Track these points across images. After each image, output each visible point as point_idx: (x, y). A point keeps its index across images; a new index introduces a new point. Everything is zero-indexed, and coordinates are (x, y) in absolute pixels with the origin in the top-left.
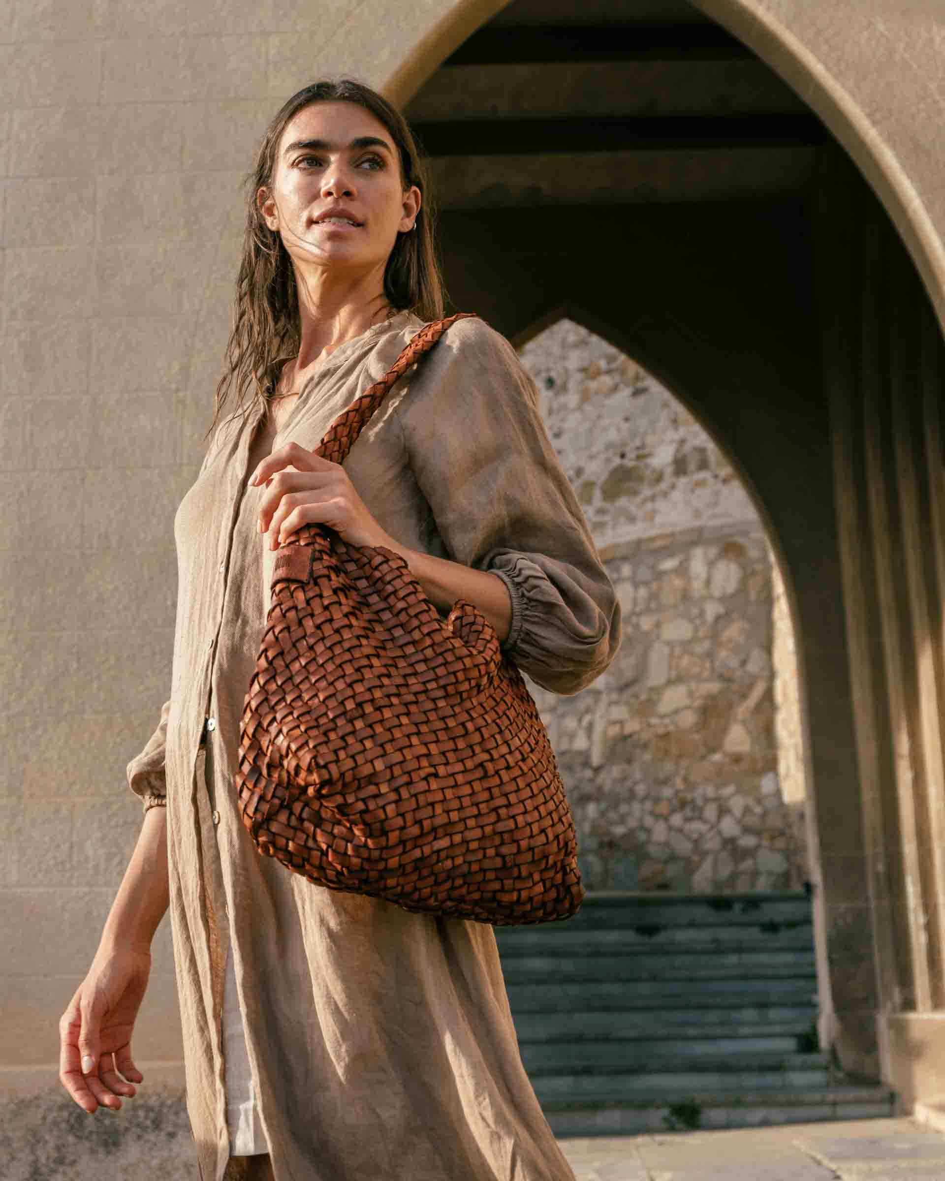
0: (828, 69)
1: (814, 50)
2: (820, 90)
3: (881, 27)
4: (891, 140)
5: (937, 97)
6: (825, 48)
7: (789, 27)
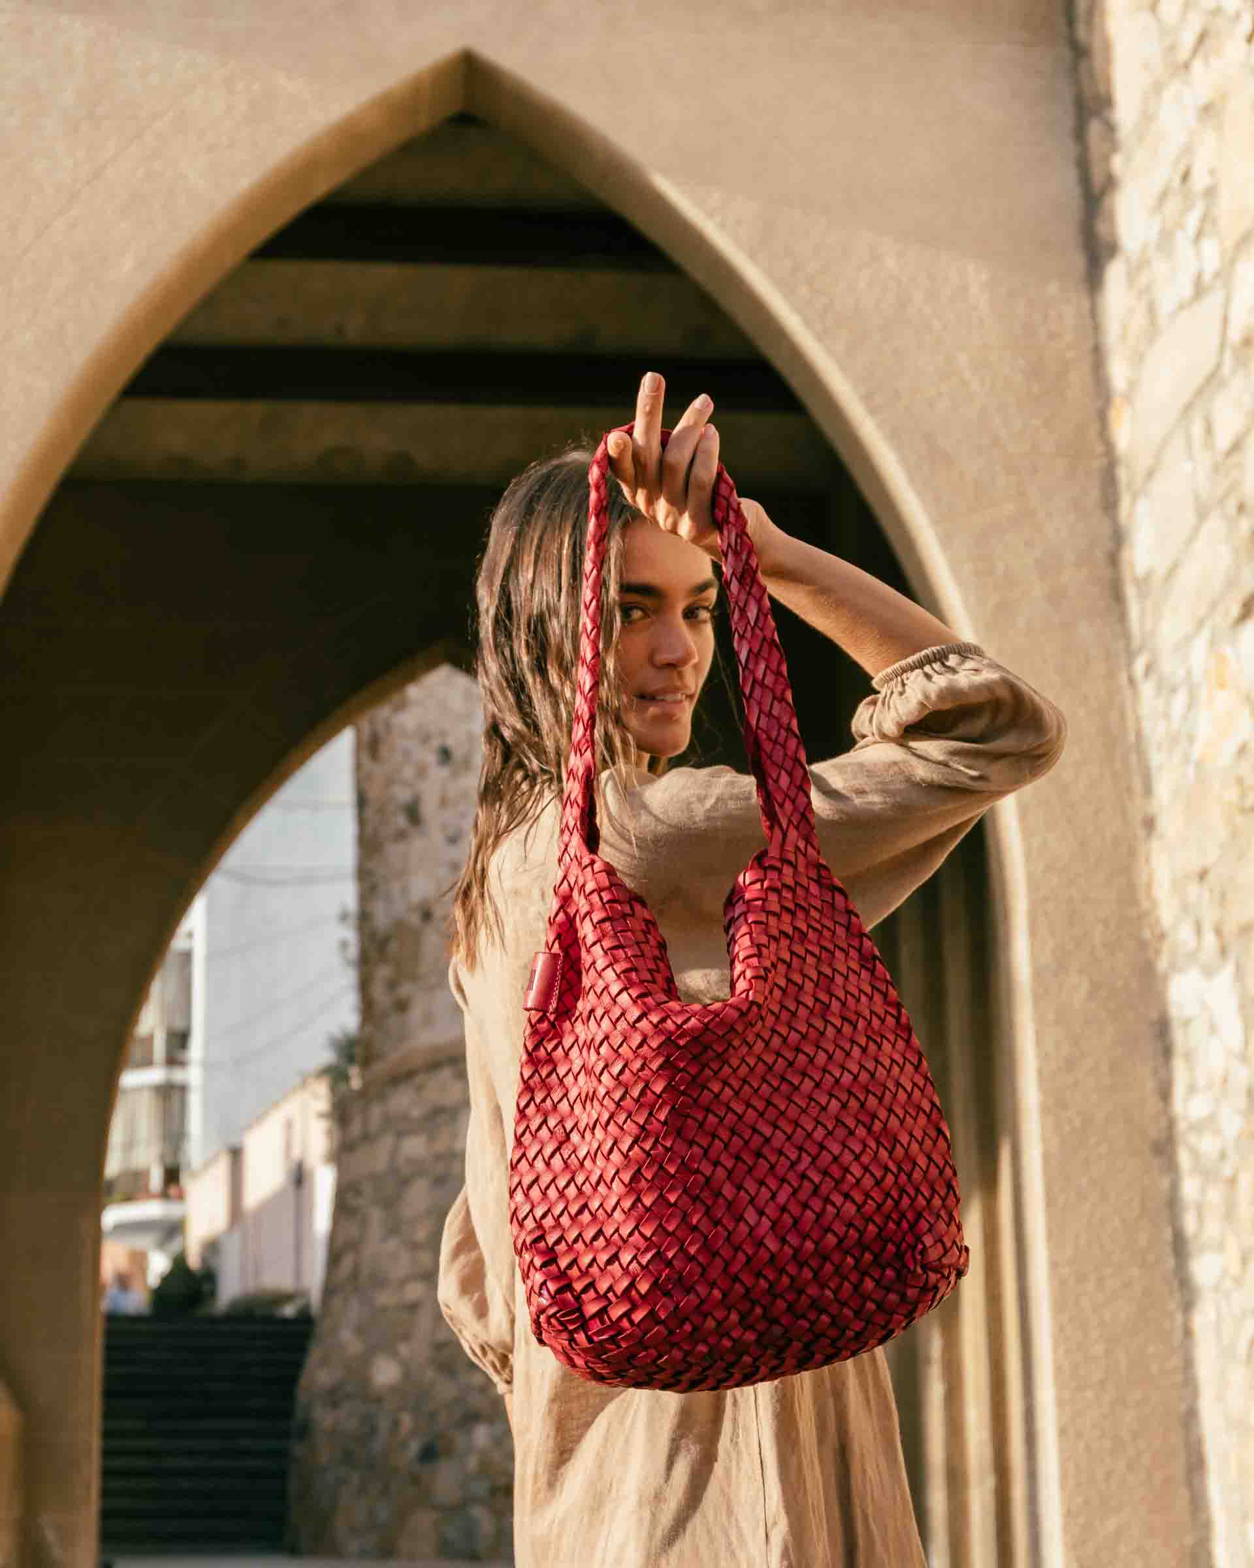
0: (808, 323)
1: (788, 292)
2: (796, 354)
3: (891, 263)
4: (894, 436)
5: (967, 375)
6: (804, 290)
7: (752, 256)
